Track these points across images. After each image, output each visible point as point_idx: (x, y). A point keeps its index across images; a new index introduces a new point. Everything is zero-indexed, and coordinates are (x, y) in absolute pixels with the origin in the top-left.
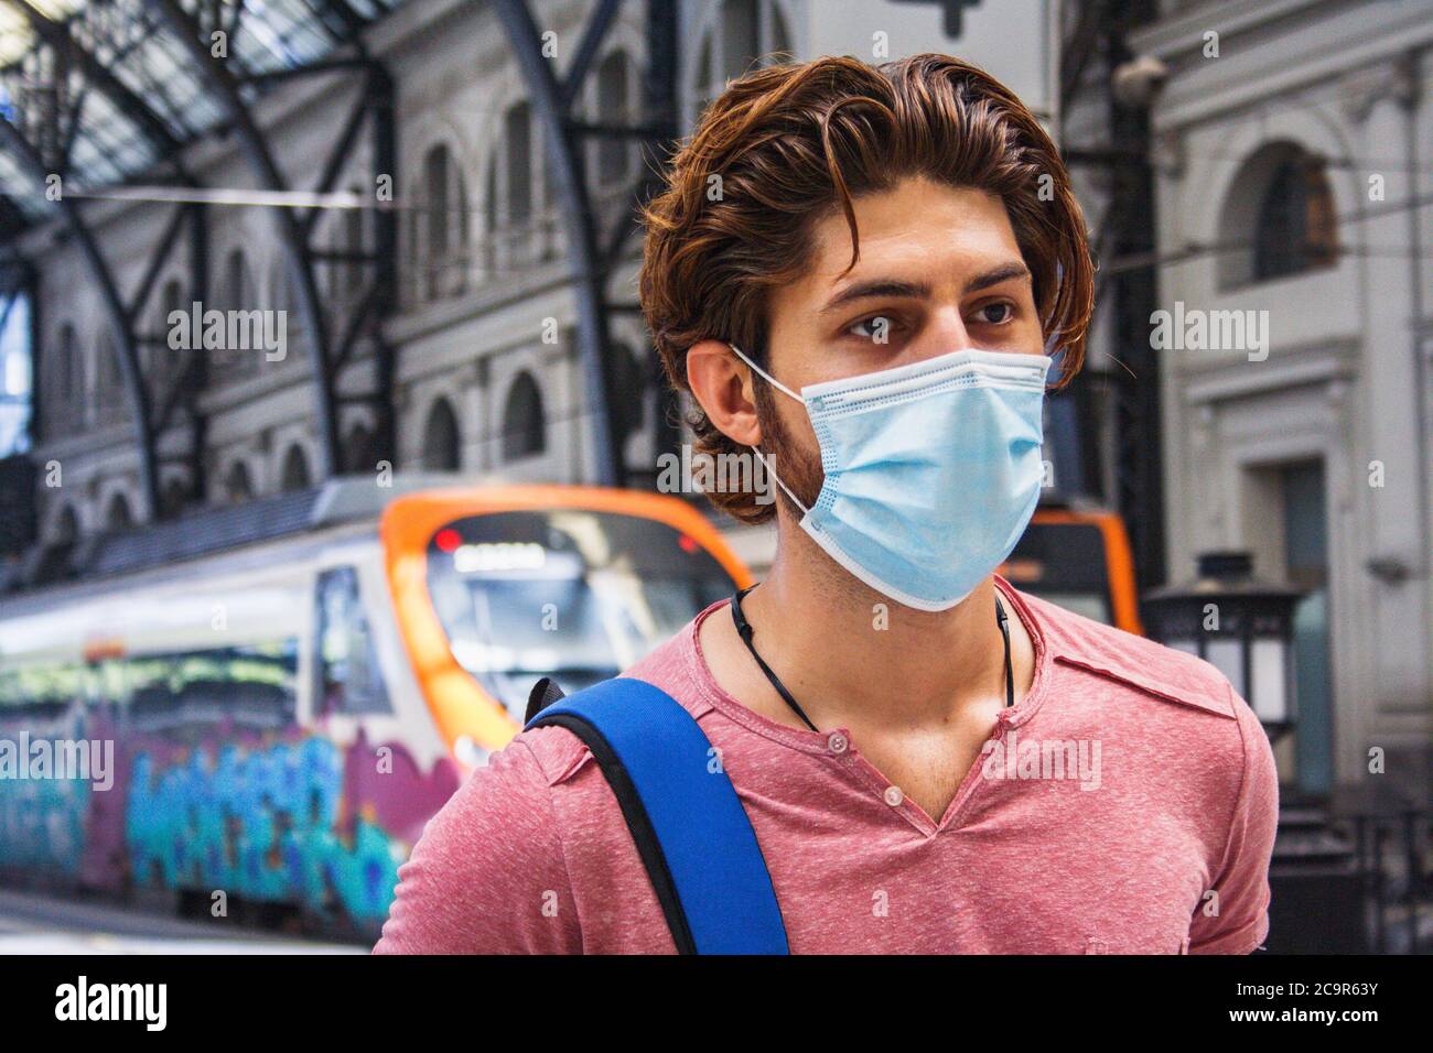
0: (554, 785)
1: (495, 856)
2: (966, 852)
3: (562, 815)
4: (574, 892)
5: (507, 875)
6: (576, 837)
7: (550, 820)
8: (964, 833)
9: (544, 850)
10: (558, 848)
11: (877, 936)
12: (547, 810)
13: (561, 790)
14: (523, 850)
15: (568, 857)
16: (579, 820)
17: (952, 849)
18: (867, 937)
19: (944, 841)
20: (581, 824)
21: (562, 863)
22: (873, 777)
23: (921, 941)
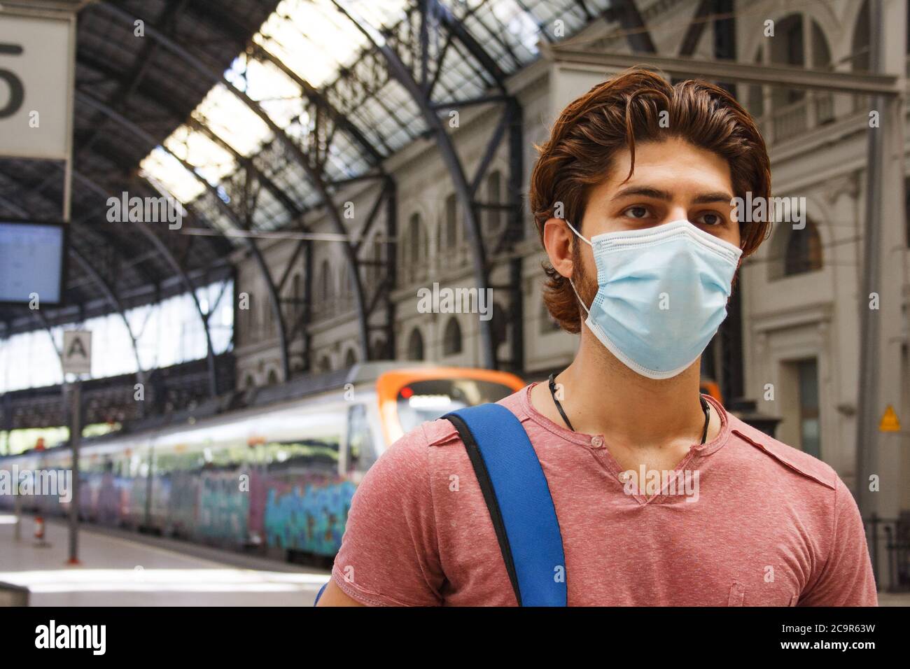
0: (431, 445)
1: (396, 484)
2: (663, 517)
3: (432, 462)
4: (434, 507)
5: (401, 494)
6: (438, 475)
7: (426, 464)
8: (663, 507)
9: (421, 481)
10: (428, 480)
11: (605, 555)
12: (424, 459)
13: (434, 448)
14: (410, 480)
15: (433, 486)
16: (441, 466)
17: (655, 514)
18: (599, 554)
19: (651, 508)
20: (442, 468)
21: (430, 488)
22: (613, 463)
23: (630, 562)
